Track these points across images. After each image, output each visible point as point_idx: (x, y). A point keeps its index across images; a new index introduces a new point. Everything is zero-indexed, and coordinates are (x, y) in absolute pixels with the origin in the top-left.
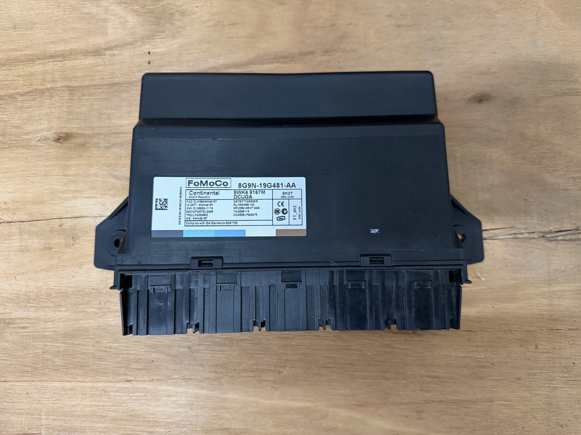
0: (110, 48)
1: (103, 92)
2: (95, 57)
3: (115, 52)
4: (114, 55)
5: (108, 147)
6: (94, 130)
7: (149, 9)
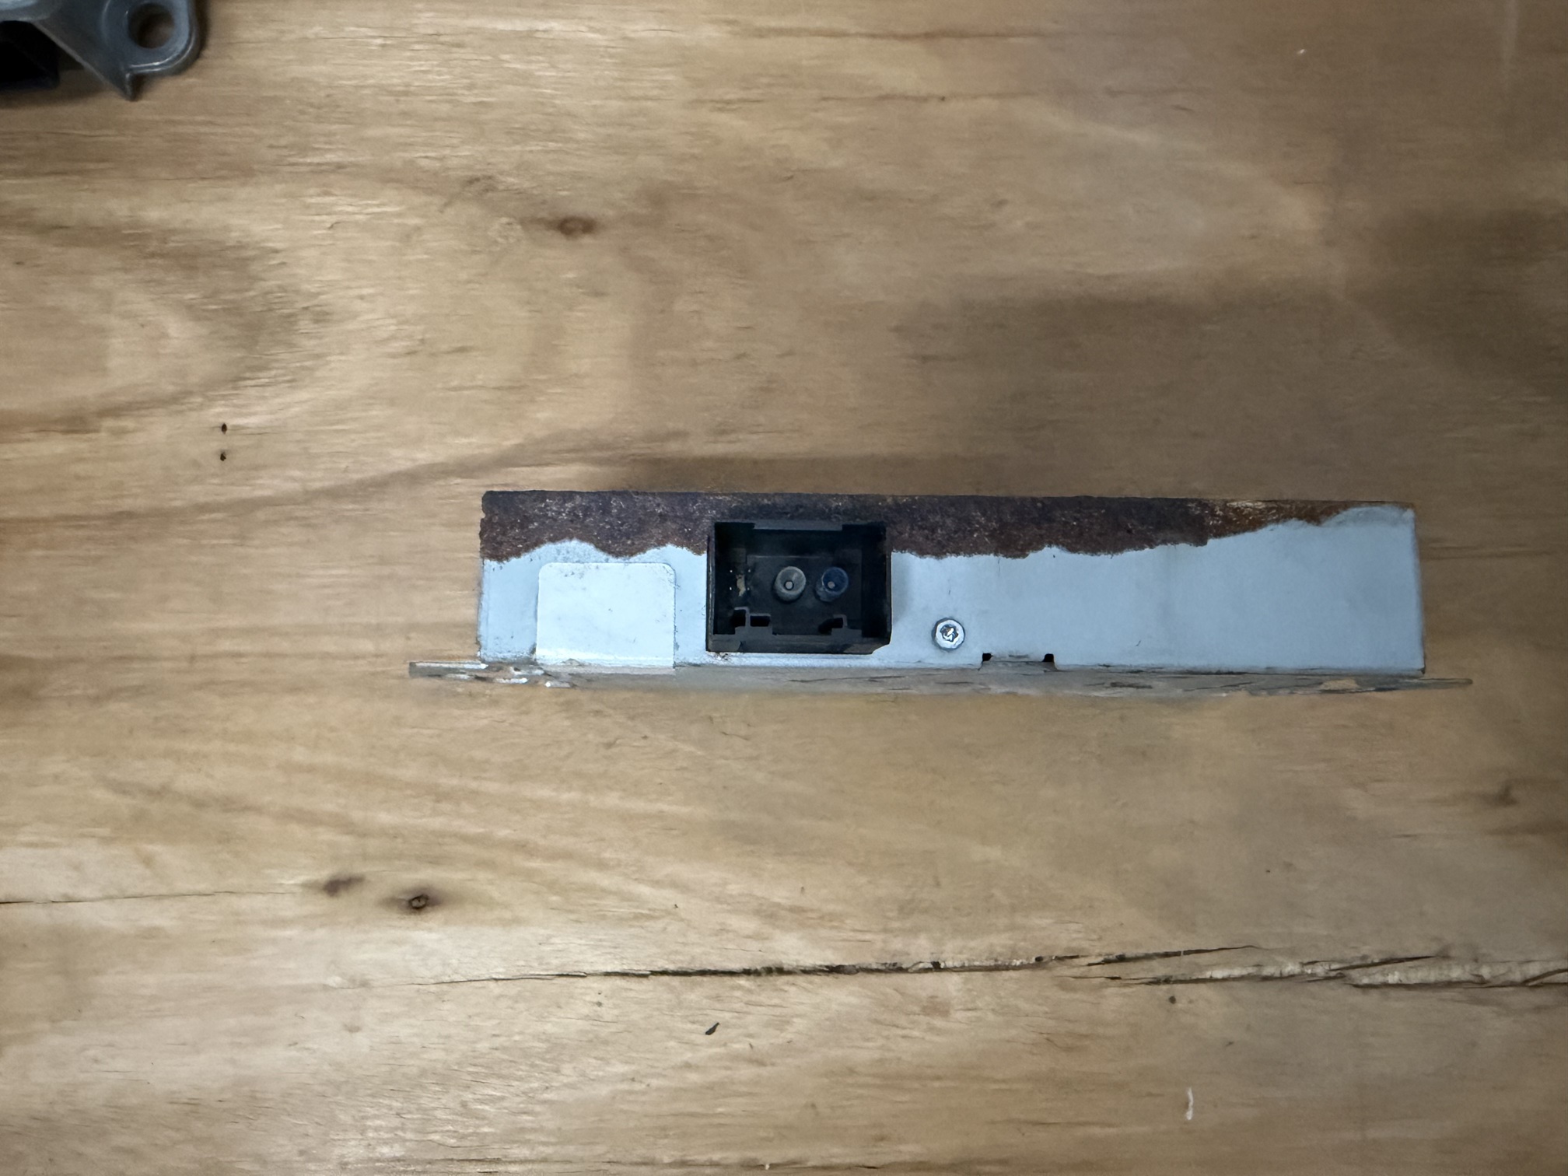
0: (115, 411)
1: (89, 539)
2: (69, 436)
3: (128, 423)
4: (123, 432)
5: (96, 700)
6: (58, 647)
7: (226, 302)
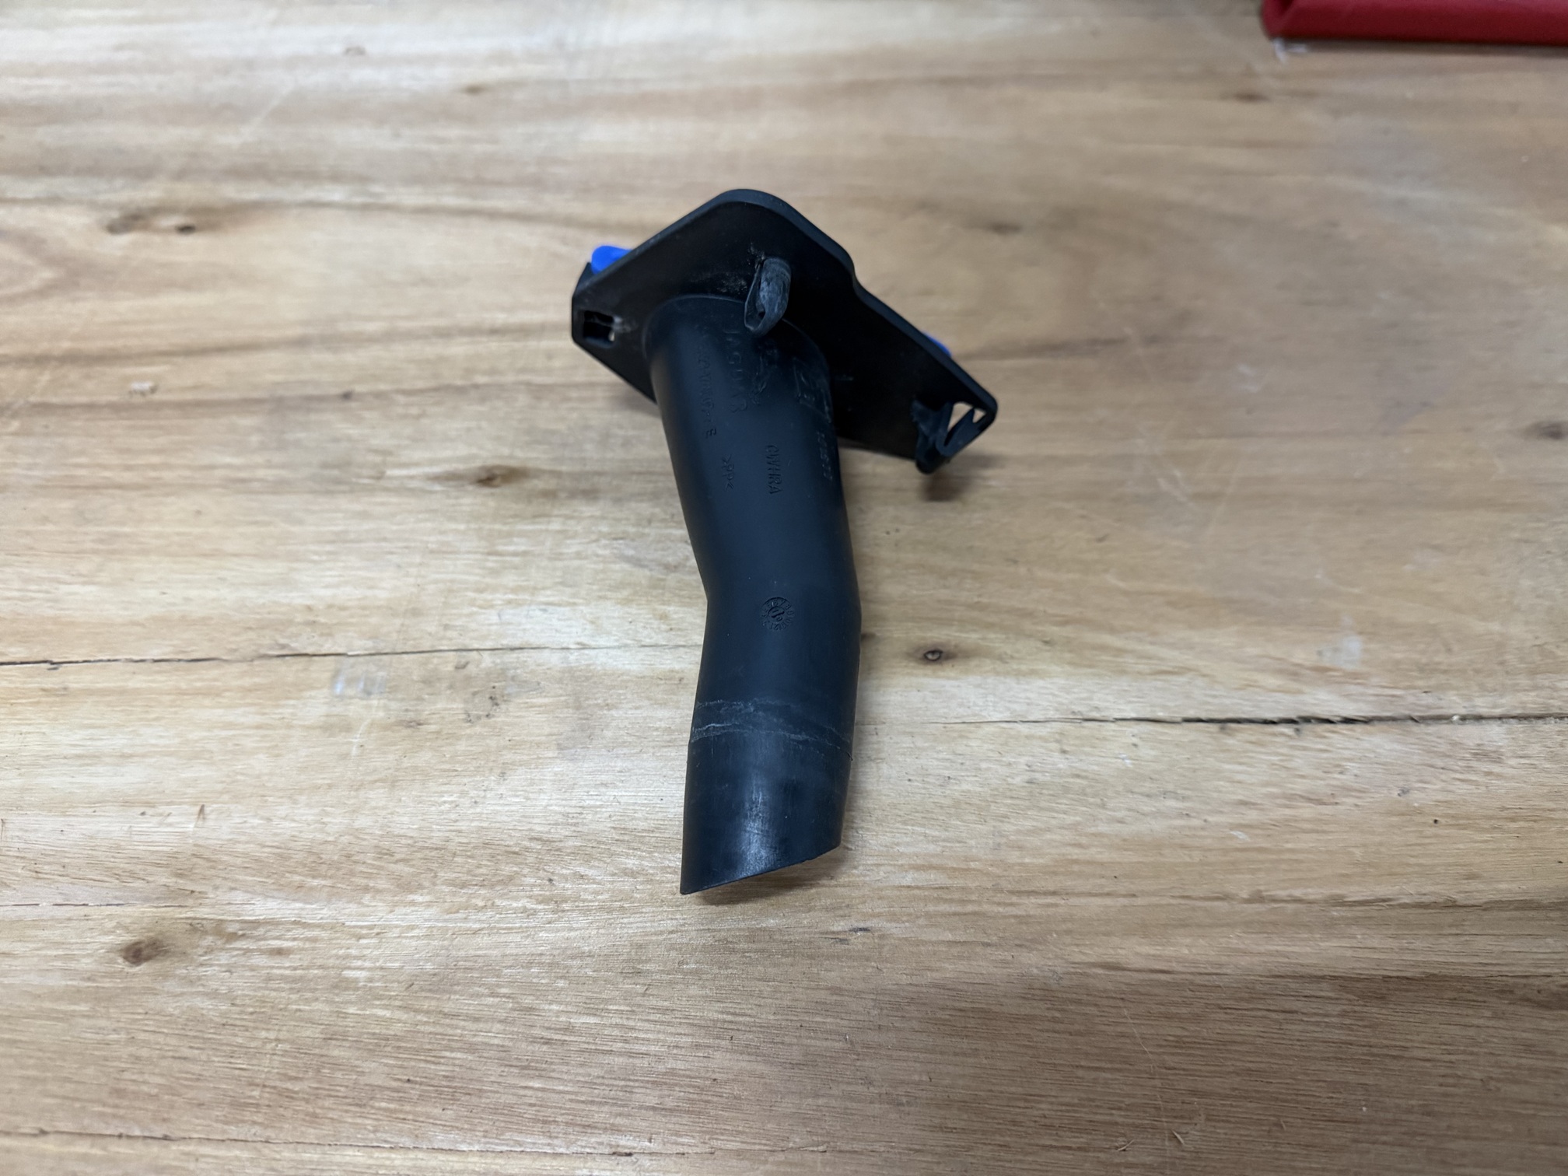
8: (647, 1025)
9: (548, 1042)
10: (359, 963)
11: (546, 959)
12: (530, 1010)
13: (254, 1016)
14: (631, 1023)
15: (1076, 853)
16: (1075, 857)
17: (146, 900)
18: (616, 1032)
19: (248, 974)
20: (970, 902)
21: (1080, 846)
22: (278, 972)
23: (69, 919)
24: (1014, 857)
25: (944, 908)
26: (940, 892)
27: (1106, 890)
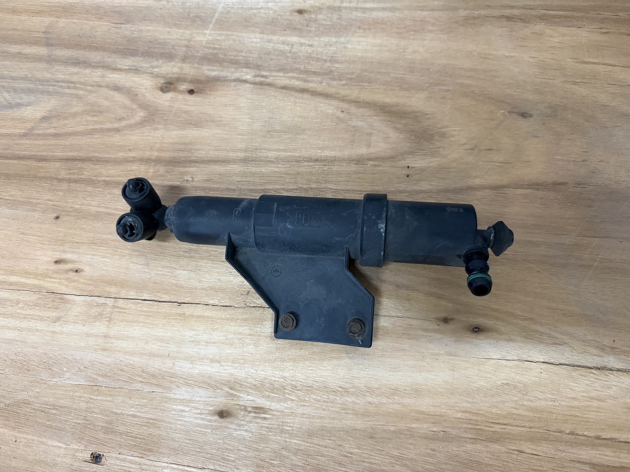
8: (376, 455)
9: (346, 456)
10: (289, 425)
11: (345, 430)
12: (340, 446)
13: (260, 439)
14: (371, 453)
15: (515, 411)
16: (514, 413)
17: (222, 396)
18: (366, 456)
19: (255, 425)
20: (478, 425)
21: (516, 409)
22: (265, 425)
23: (200, 401)
24: (494, 410)
25: (470, 426)
26: (469, 421)
27: (523, 425)
